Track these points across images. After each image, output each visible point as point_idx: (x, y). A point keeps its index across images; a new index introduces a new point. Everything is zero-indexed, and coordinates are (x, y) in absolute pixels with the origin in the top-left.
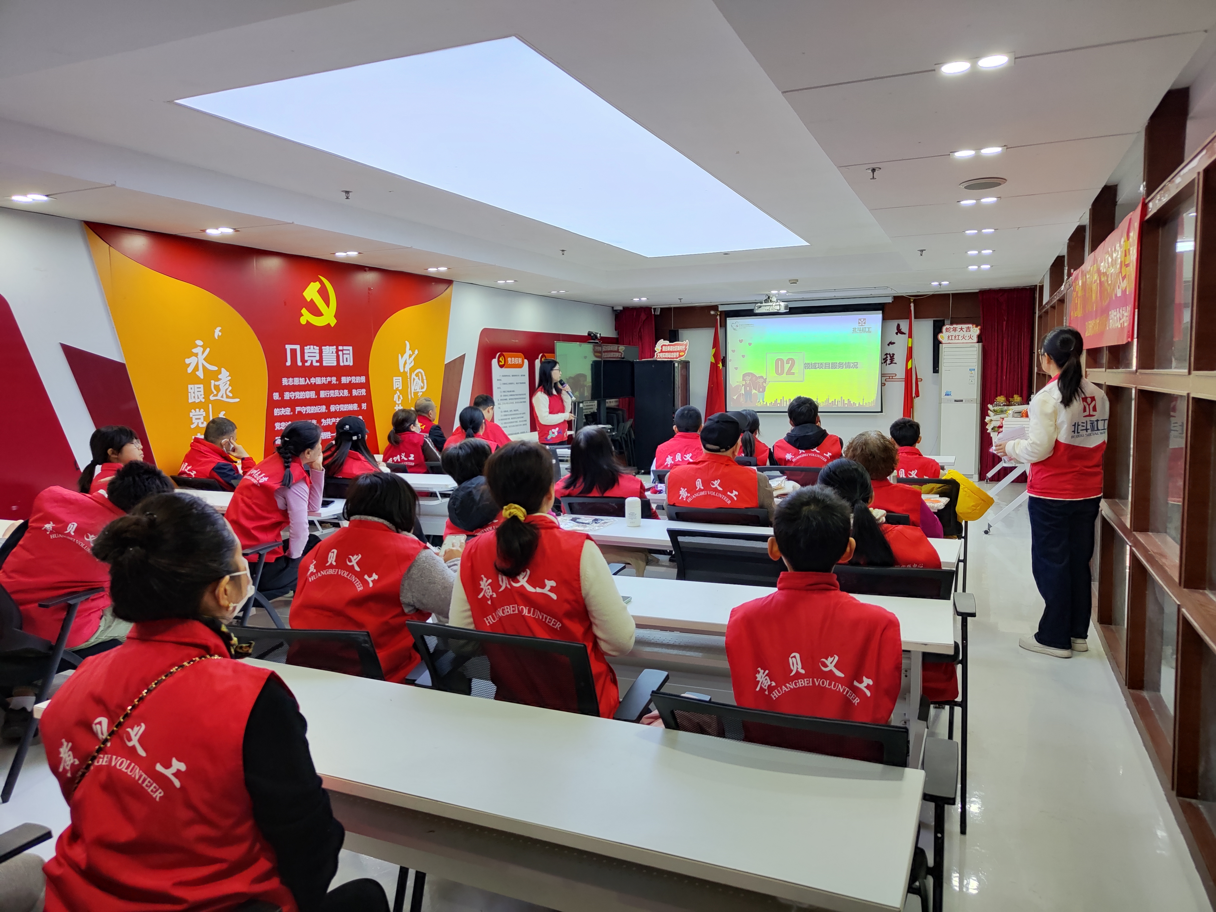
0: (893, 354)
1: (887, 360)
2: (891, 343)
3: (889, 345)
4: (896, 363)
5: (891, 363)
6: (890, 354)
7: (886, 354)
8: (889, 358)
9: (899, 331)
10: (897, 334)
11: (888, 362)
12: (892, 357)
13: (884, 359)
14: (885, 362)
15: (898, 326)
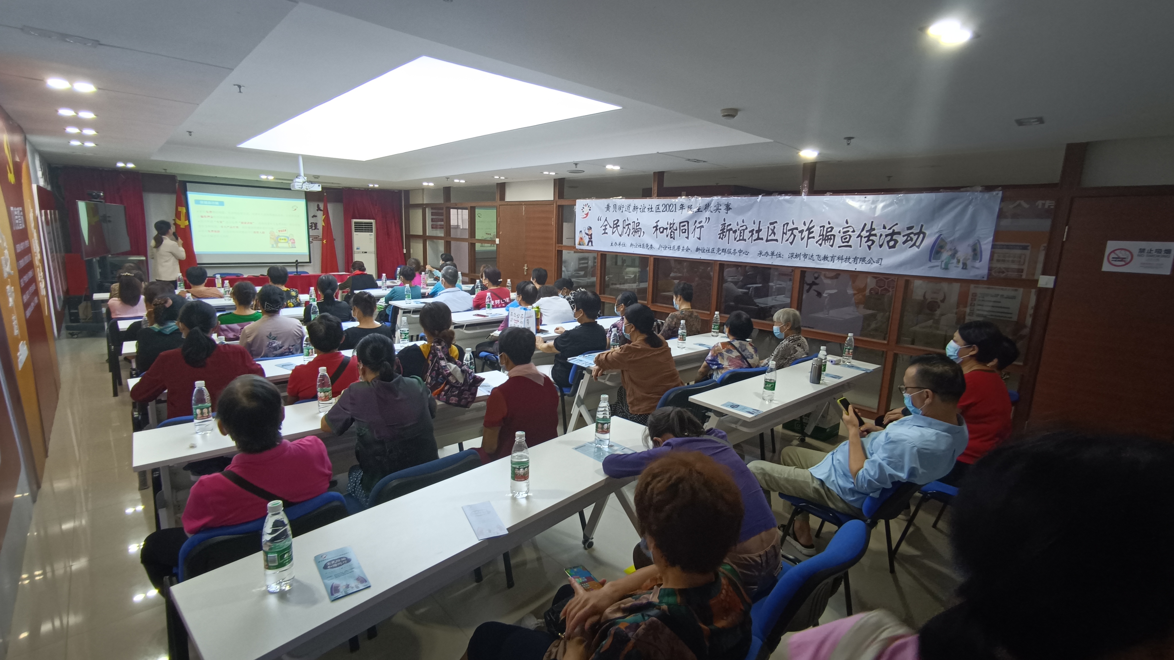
0: (316, 223)
1: (312, 227)
2: (314, 216)
3: (313, 217)
4: (318, 229)
5: (315, 229)
6: (314, 223)
7: (311, 223)
8: (313, 225)
9: (319, 209)
10: (317, 210)
11: (313, 228)
12: (316, 224)
13: (310, 226)
14: (311, 228)
15: (318, 206)
